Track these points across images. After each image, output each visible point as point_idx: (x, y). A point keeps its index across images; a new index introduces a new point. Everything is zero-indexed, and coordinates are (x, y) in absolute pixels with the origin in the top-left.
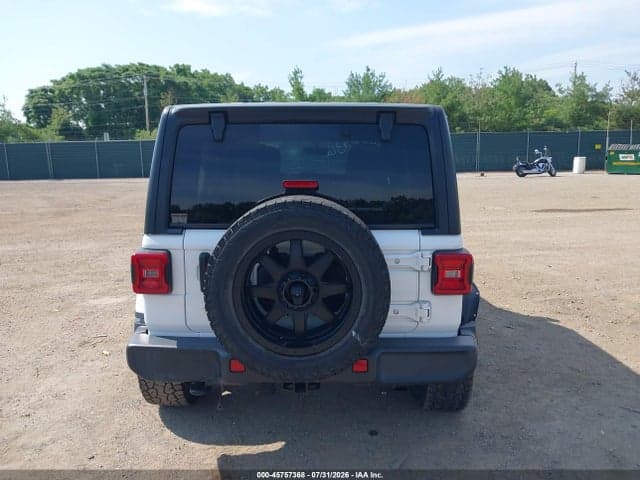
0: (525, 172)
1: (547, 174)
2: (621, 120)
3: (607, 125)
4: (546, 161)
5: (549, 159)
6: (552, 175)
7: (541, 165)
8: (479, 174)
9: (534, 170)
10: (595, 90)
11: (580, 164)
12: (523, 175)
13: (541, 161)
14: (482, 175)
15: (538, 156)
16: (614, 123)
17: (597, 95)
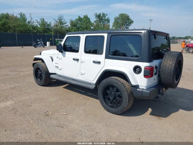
0: (36, 46)
1: (42, 47)
2: (55, 32)
3: (53, 34)
4: (41, 43)
5: (42, 42)
6: (44, 47)
7: (40, 44)
8: (21, 47)
9: (39, 46)
10: (47, 23)
11: (49, 44)
12: (36, 47)
13: (40, 43)
14: (22, 47)
15: (39, 42)
16: (54, 33)
17: (48, 25)
